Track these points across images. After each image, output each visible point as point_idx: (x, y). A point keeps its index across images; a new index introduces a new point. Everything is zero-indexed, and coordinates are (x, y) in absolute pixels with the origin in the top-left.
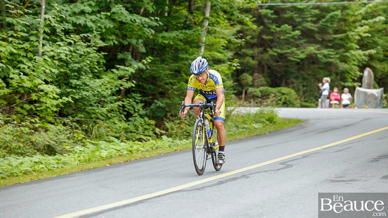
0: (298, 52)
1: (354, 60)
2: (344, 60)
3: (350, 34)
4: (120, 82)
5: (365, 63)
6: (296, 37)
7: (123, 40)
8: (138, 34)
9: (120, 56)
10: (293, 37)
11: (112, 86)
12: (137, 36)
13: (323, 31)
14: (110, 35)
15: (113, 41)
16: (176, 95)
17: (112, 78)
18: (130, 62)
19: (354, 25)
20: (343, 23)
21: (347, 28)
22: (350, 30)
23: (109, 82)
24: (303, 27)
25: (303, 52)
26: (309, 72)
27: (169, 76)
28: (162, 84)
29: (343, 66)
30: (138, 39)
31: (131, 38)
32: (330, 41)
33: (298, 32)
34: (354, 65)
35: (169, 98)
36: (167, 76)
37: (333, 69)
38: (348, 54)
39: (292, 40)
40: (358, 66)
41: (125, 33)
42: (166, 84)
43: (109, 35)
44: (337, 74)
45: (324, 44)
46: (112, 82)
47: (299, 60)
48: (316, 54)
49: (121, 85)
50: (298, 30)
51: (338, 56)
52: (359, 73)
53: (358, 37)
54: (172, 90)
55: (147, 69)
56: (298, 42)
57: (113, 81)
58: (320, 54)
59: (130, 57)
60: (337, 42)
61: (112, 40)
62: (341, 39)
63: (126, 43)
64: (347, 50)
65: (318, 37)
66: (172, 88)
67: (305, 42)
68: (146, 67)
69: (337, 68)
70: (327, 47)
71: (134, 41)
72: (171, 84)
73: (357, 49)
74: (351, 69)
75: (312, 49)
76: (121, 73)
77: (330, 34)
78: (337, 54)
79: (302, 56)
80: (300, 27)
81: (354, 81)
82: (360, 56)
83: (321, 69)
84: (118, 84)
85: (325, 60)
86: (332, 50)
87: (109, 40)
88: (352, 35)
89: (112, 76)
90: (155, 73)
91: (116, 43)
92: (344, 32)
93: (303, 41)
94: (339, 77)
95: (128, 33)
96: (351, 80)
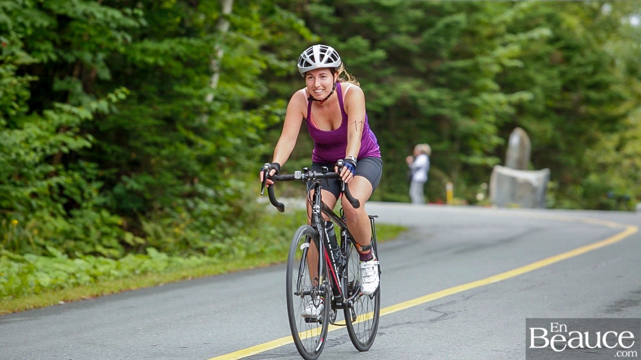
0: (380, 93)
1: (487, 113)
2: (469, 111)
3: (482, 60)
4: (61, 137)
5: (508, 119)
6: (376, 63)
7: (66, 52)
8: (94, 43)
9: (59, 85)
10: (371, 63)
11: (45, 144)
12: (93, 47)
13: (430, 52)
14: (42, 41)
15: (47, 53)
16: (165, 168)
17: (47, 130)
18: (80, 98)
19: (488, 43)
20: (468, 40)
21: (475, 49)
22: (482, 53)
23: (39, 137)
24: (392, 44)
25: (388, 94)
26: (400, 133)
27: (154, 130)
28: (138, 144)
29: (466, 124)
30: (94, 53)
31: (79, 48)
32: (442, 73)
33: (380, 54)
34: (489, 122)
35: (151, 173)
36: (148, 128)
37: (445, 129)
38: (476, 101)
39: (369, 69)
40: (496, 124)
41: (68, 38)
42: (148, 144)
43: (38, 40)
44: (453, 139)
45: (430, 78)
46: (44, 137)
47: (379, 110)
48: (414, 99)
49: (65, 144)
50: (382, 48)
51: (457, 104)
52: (496, 140)
53: (496, 69)
54: (158, 158)
55: (111, 112)
56: (381, 73)
57: (47, 134)
58: (423, 98)
59: (79, 87)
60: (457, 75)
61: (46, 51)
62: (464, 71)
63: (70, 58)
64: (476, 92)
65: (420, 65)
66: (158, 154)
67: (394, 74)
68: (110, 108)
69: (453, 126)
70: (436, 85)
71: (87, 57)
72: (156, 144)
73: (493, 92)
74: (482, 131)
75: (407, 87)
76: (65, 118)
77: (441, 59)
78: (456, 99)
79: (388, 101)
80: (384, 43)
81: (487, 154)
82: (500, 104)
83: (422, 127)
84: (57, 141)
85: (431, 110)
86: (446, 90)
87: (39, 51)
88: (486, 64)
89: (44, 124)
90: (125, 121)
91: (54, 57)
92: (471, 56)
93: (389, 71)
94: (456, 146)
95: (74, 40)
96: (478, 152)
